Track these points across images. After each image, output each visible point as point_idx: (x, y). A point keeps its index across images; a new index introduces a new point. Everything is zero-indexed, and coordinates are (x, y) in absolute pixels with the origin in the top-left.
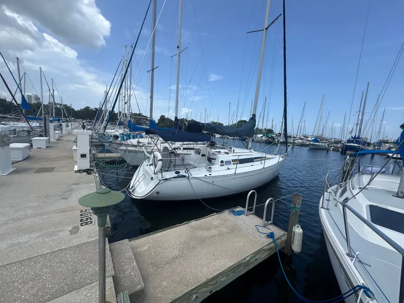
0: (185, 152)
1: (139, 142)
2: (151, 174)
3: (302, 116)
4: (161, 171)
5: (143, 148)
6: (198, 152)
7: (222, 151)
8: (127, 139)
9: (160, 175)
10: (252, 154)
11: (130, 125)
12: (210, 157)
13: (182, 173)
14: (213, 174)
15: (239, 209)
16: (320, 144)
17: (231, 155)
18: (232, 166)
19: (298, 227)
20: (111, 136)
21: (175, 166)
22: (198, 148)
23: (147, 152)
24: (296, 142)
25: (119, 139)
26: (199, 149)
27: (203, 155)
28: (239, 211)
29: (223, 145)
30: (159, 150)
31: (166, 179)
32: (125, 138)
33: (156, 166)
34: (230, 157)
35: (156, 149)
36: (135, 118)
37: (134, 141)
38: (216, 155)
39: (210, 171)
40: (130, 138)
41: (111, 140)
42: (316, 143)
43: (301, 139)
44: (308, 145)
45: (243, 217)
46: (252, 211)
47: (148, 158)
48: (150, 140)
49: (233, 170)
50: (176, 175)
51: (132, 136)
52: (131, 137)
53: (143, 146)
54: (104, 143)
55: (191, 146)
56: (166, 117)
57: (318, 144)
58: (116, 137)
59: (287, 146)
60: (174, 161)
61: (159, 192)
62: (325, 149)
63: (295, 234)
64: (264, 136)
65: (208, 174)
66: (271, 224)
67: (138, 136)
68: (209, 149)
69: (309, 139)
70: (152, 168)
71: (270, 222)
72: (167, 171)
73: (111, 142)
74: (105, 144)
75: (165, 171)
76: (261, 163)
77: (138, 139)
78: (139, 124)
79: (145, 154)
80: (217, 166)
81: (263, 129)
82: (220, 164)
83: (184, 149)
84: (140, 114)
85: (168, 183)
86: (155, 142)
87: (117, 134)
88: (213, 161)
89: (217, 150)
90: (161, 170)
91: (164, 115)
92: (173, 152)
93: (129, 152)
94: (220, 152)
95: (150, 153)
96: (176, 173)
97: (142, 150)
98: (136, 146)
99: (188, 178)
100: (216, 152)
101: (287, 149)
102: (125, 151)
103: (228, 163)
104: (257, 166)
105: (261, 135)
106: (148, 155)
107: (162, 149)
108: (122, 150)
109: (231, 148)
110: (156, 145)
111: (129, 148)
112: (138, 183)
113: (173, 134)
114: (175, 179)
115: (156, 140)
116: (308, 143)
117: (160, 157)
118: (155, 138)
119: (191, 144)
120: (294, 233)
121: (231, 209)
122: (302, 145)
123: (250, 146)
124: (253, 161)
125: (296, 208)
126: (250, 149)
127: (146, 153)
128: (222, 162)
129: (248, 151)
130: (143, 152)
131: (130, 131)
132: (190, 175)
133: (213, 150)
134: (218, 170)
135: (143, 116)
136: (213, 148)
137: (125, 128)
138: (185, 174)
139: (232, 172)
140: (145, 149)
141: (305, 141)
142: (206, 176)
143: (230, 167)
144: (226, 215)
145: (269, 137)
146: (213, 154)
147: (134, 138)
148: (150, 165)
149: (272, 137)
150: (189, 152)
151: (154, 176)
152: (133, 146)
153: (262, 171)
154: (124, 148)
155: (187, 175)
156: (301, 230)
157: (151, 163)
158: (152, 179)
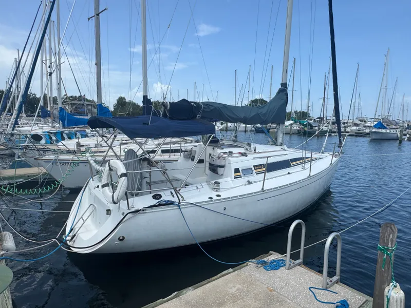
0: (166, 157)
1: (79, 145)
2: (106, 202)
3: (355, 87)
4: (126, 196)
5: (88, 154)
6: (190, 156)
7: (235, 150)
8: (57, 141)
9: (123, 204)
10: (286, 153)
11: (63, 115)
12: (212, 163)
13: (166, 196)
14: (224, 195)
15: (274, 256)
16: (388, 131)
17: (250, 157)
18: (257, 177)
19: (395, 287)
20: (27, 137)
21: (149, 184)
22: (189, 148)
23: (97, 162)
24: (348, 129)
25: (43, 141)
26: (191, 151)
27: (201, 161)
28: (274, 261)
29: (234, 141)
30: (118, 157)
31: (137, 211)
32: (54, 138)
33: (114, 188)
34: (250, 161)
35: (112, 156)
36: (72, 105)
37: (71, 144)
38: (224, 158)
39: (217, 190)
40: (63, 139)
41: (26, 144)
42: (380, 130)
43: (356, 125)
44: (368, 134)
45: (282, 271)
46: (299, 258)
47: (98, 172)
48: (100, 139)
49: (257, 184)
50: (155, 202)
51: (67, 135)
52: (65, 136)
53: (86, 151)
54: (14, 150)
55: (177, 146)
56: (127, 100)
57: (384, 131)
58: (37, 138)
59: (340, 137)
60: (147, 175)
61: (124, 238)
62: (397, 139)
63: (391, 300)
64: (295, 122)
65: (213, 195)
66: (337, 282)
67: (79, 135)
68: (209, 150)
69: (368, 124)
70: (108, 190)
71: (335, 278)
72: (137, 195)
73: (26, 147)
74: (16, 151)
75: (132, 195)
76: (304, 169)
77: (77, 140)
78: (80, 114)
79: (91, 165)
80: (229, 179)
81: (293, 112)
82: (233, 175)
83: (163, 152)
84: (80, 96)
85: (141, 218)
86: (109, 142)
87: (39, 132)
88: (220, 170)
89: (227, 150)
90: (126, 194)
91: (123, 96)
92: (145, 159)
93: (61, 163)
94: (231, 153)
95: (103, 163)
96: (155, 197)
97: (84, 158)
98: (74, 152)
99: (179, 205)
100: (224, 153)
101: (340, 141)
102: (55, 162)
103: (247, 171)
104: (297, 174)
105: (291, 122)
106: (98, 167)
107: (124, 154)
108: (48, 161)
109: (249, 145)
110: (111, 147)
111: (62, 157)
112: (81, 222)
113: (144, 124)
114: (155, 209)
115: (111, 140)
116: (368, 131)
117: (122, 169)
118: (109, 136)
119: (175, 143)
120: (389, 300)
121: (258, 259)
122: (359, 135)
123: (280, 140)
124: (290, 166)
125: (388, 249)
126: (281, 144)
127: (94, 164)
128: (237, 170)
129: (278, 148)
130: (87, 162)
131: (64, 126)
132: (181, 199)
133: (219, 151)
134: (231, 187)
135: (87, 100)
136: (218, 147)
137: (54, 121)
138: (170, 198)
139: (256, 188)
140: (92, 156)
141: (361, 128)
142: (211, 198)
143: (251, 178)
144: (250, 270)
145: (303, 125)
146: (219, 158)
147: (70, 138)
148: (103, 186)
149: (310, 124)
150: (173, 156)
151: (112, 207)
152: (69, 152)
153: (308, 182)
154: (52, 157)
155: (176, 200)
156: (402, 292)
157: (104, 182)
158: (109, 212)
